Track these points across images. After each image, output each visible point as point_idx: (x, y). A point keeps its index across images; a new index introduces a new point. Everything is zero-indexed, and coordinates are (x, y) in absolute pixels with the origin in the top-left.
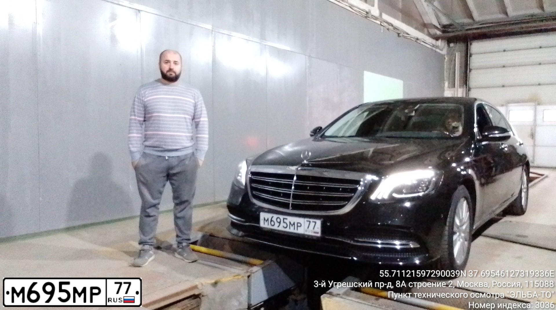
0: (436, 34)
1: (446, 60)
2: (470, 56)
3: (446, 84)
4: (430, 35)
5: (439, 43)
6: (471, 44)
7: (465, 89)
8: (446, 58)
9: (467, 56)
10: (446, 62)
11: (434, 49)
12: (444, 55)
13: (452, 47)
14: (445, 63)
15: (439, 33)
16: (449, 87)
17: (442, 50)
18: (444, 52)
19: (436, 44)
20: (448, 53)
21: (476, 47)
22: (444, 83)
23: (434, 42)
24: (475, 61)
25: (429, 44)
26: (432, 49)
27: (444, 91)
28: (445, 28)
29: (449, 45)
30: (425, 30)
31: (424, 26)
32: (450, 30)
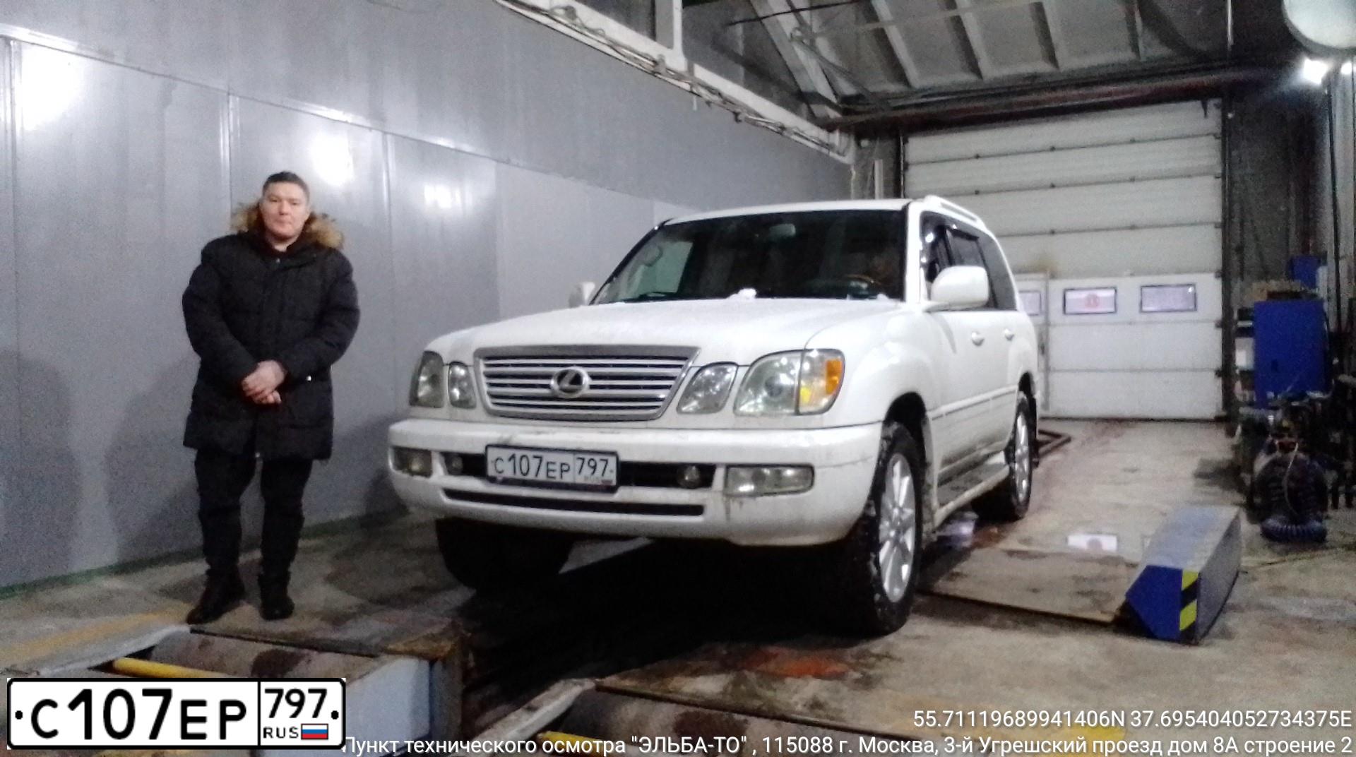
0: (828, 117)
1: (853, 177)
2: (906, 169)
4: (812, 118)
5: (836, 138)
6: (906, 141)
8: (854, 173)
9: (898, 169)
11: (824, 151)
12: (850, 166)
13: (866, 148)
14: (852, 185)
15: (834, 114)
17: (843, 154)
18: (848, 159)
19: (828, 139)
20: (857, 162)
21: (914, 149)
23: (822, 135)
25: (811, 141)
26: (820, 153)
28: (848, 104)
29: (858, 144)
30: (804, 107)
31: (799, 99)
32: (859, 107)
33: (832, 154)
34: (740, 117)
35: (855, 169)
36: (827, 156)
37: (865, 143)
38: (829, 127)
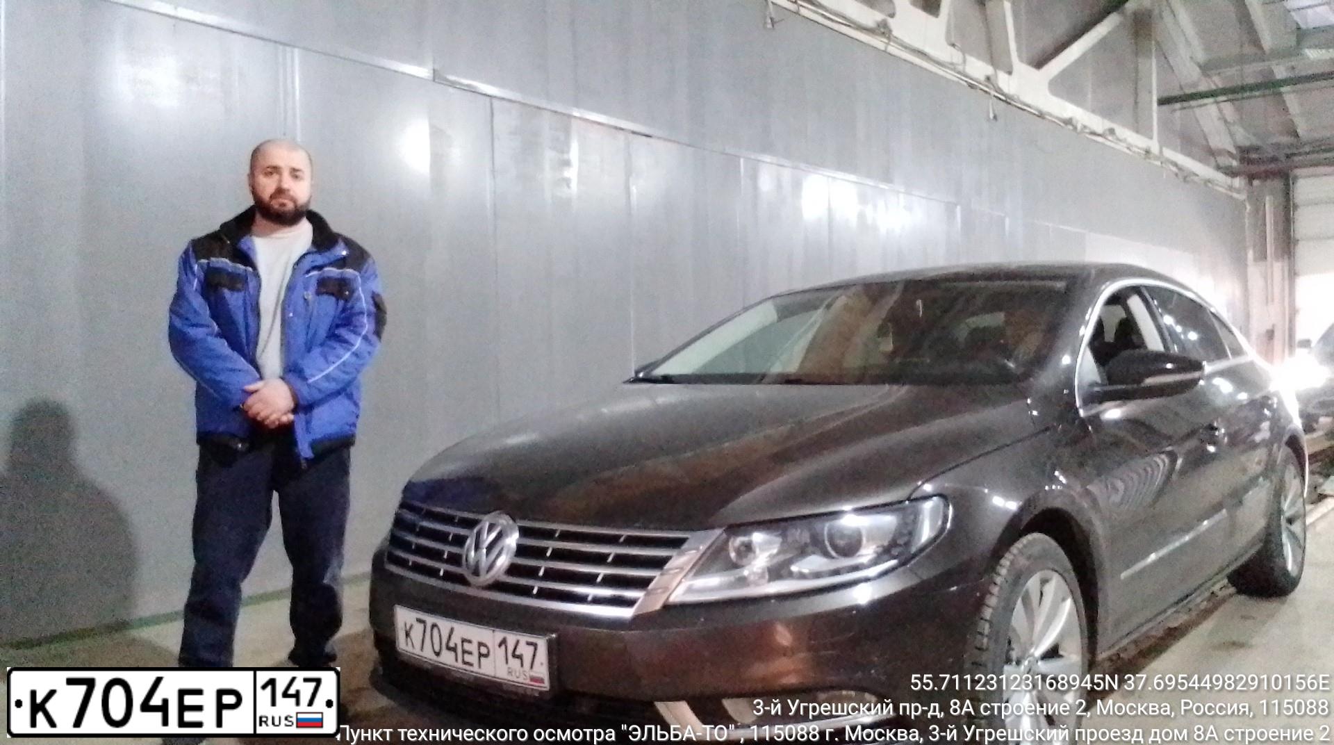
0: (1232, 168)
1: (1248, 210)
2: (1295, 209)
3: (1250, 254)
4: (1218, 168)
5: (1238, 182)
6: (1294, 177)
7: (1286, 262)
8: (1248, 207)
9: (1287, 208)
10: (1249, 214)
11: (1228, 192)
12: (1243, 202)
13: (1257, 186)
14: (1246, 214)
15: (1235, 163)
16: (1255, 260)
17: (1240, 193)
18: (1242, 197)
19: (1232, 182)
20: (1250, 198)
21: (1305, 185)
22: (1246, 254)
23: (1228, 180)
25: (1222, 187)
26: (1228, 196)
27: (1246, 265)
28: (1245, 154)
29: (1251, 184)
30: (1212, 159)
31: (1209, 154)
32: (1254, 156)
33: (1235, 195)
34: (1188, 179)
35: (1250, 204)
36: (1231, 196)
37: (1256, 183)
38: (1231, 172)
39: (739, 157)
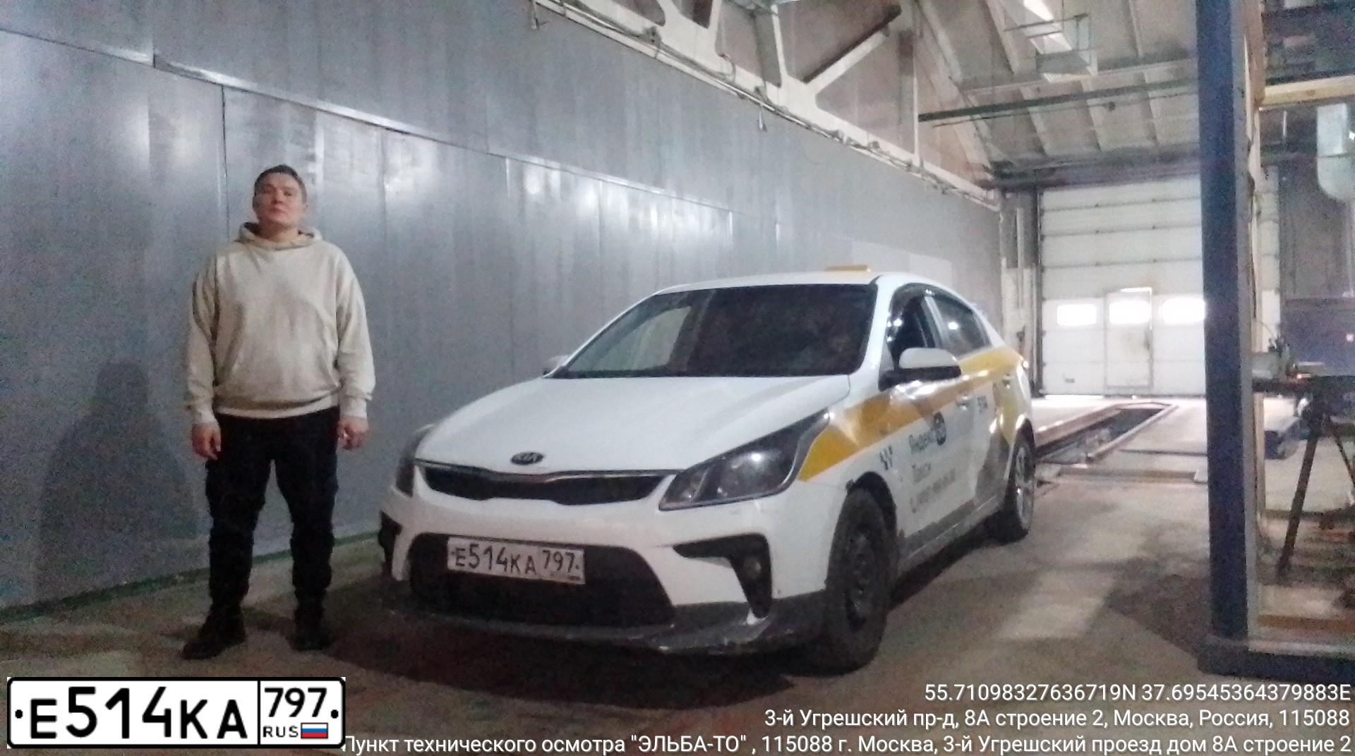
0: (987, 181)
2: (1042, 215)
3: (1004, 262)
4: (975, 181)
5: (992, 195)
6: (1042, 194)
7: (1034, 270)
8: (1002, 219)
9: (1035, 216)
10: (1002, 226)
11: (985, 205)
13: (1009, 199)
14: (1000, 227)
15: (989, 177)
16: (1008, 267)
17: (994, 205)
18: (996, 208)
19: (987, 195)
20: (1003, 210)
21: (1050, 199)
22: (1000, 261)
23: (984, 193)
24: (1050, 222)
25: (979, 199)
26: (983, 207)
27: (1000, 273)
28: (998, 168)
29: (1004, 195)
30: (970, 173)
31: (966, 168)
32: (1006, 171)
33: (990, 207)
34: (946, 191)
36: (986, 208)
37: (1008, 195)
38: (985, 185)
39: (503, 157)
